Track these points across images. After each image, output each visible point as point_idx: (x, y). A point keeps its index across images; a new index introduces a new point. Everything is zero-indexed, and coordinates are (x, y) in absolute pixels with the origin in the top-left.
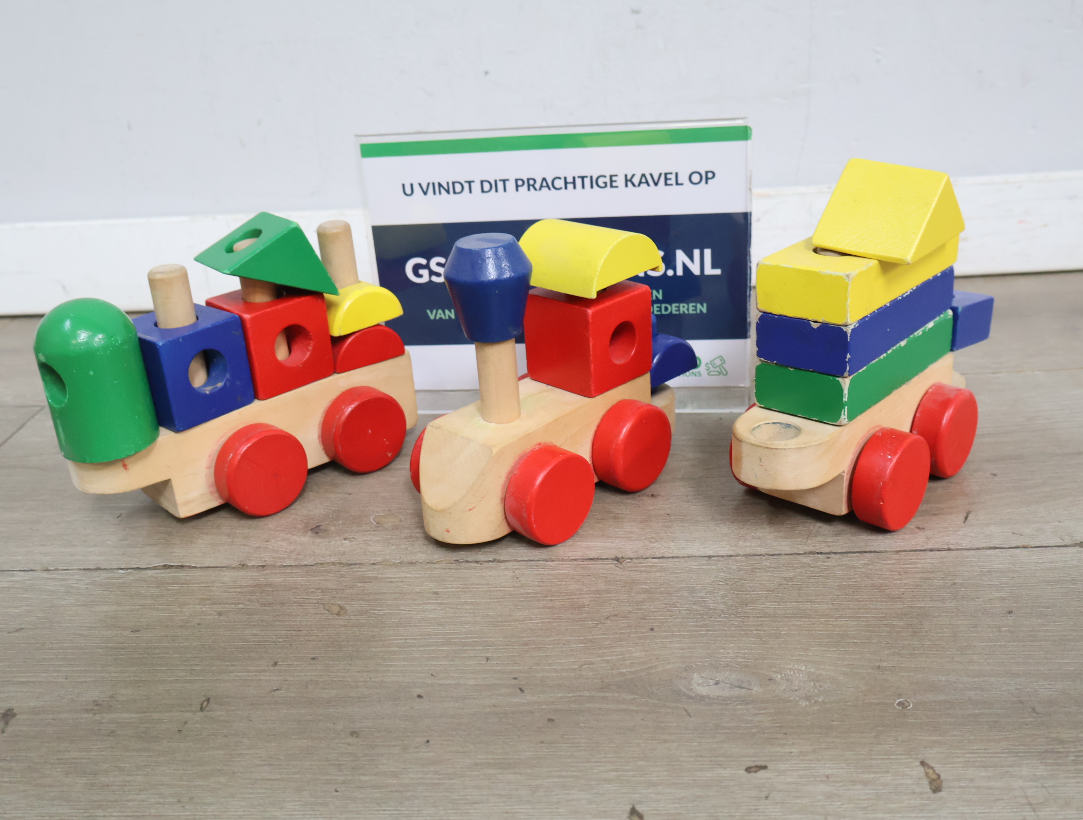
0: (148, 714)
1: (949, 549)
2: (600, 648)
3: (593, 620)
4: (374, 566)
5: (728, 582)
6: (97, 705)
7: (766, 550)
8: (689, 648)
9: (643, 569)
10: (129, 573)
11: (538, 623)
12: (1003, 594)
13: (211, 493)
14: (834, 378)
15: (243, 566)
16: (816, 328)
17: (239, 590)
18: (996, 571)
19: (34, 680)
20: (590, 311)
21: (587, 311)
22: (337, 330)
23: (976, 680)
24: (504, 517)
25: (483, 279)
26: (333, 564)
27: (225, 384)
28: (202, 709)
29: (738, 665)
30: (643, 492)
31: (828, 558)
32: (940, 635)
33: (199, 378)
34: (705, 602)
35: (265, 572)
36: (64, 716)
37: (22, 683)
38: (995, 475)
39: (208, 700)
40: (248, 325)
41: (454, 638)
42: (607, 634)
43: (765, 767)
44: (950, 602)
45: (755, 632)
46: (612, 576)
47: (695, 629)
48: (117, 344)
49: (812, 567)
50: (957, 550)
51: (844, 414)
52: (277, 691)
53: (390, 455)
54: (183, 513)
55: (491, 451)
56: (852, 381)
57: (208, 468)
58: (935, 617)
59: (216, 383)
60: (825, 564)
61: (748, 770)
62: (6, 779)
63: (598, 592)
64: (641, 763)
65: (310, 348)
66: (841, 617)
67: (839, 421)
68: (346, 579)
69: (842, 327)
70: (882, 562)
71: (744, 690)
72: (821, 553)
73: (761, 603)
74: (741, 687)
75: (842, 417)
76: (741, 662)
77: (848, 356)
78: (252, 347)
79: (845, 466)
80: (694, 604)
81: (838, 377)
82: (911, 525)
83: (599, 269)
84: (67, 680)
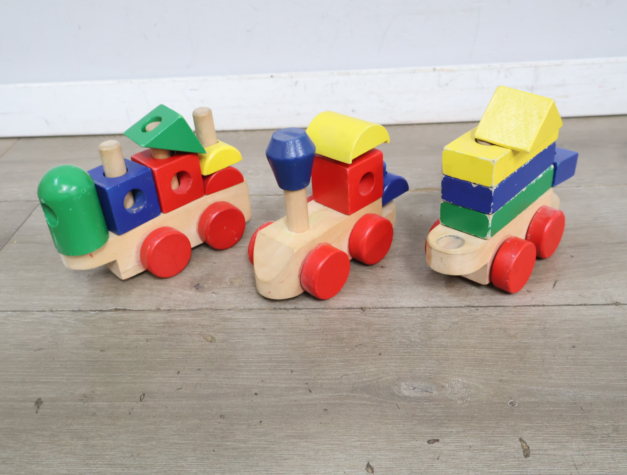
0: (113, 403)
1: (544, 306)
2: (352, 366)
3: (349, 348)
4: (230, 311)
5: (422, 325)
6: (85, 397)
7: (443, 304)
8: (400, 367)
9: (376, 315)
10: (97, 314)
11: (319, 349)
12: (571, 335)
13: (139, 265)
14: (484, 214)
15: (159, 310)
16: (475, 187)
17: (157, 325)
18: (568, 320)
19: (51, 380)
20: (348, 170)
21: (347, 170)
22: (206, 172)
23: (552, 389)
24: (300, 284)
25: (288, 157)
26: (207, 309)
27: (144, 207)
28: (141, 400)
29: (425, 377)
30: (377, 264)
31: (477, 310)
32: (535, 360)
33: (129, 203)
34: (409, 337)
35: (170, 314)
36: (68, 403)
37: (44, 382)
38: (572, 257)
39: (144, 394)
40: (156, 174)
41: (273, 358)
42: (356, 357)
43: (438, 440)
44: (542, 340)
45: (435, 357)
46: (359, 320)
47: (404, 354)
48: (84, 193)
49: (468, 316)
50: (548, 306)
51: (489, 233)
52: (180, 390)
53: (236, 239)
54: (124, 277)
55: (293, 251)
56: (494, 216)
57: (136, 252)
58: (533, 349)
59: (139, 206)
60: (475, 314)
61: (429, 442)
62: (41, 441)
63: (351, 329)
64: (373, 437)
65: (191, 183)
66: (482, 348)
67: (486, 237)
68: (215, 319)
69: (489, 188)
70: (506, 313)
71: (428, 393)
72: (473, 307)
73: (439, 338)
74: (427, 391)
75: (488, 235)
76: (427, 375)
77: (492, 204)
78: (159, 186)
79: (488, 260)
80: (403, 338)
81: (486, 214)
82: (524, 289)
83: (353, 147)
84: (68, 381)
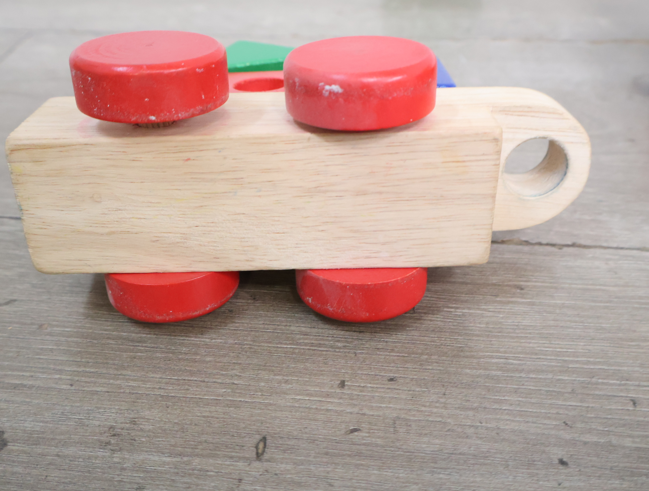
0: (185, 459)
6: (114, 435)
19: (30, 383)
28: (259, 456)
36: (71, 451)
39: (264, 439)
41: (572, 362)
52: (356, 433)
84: (73, 388)
